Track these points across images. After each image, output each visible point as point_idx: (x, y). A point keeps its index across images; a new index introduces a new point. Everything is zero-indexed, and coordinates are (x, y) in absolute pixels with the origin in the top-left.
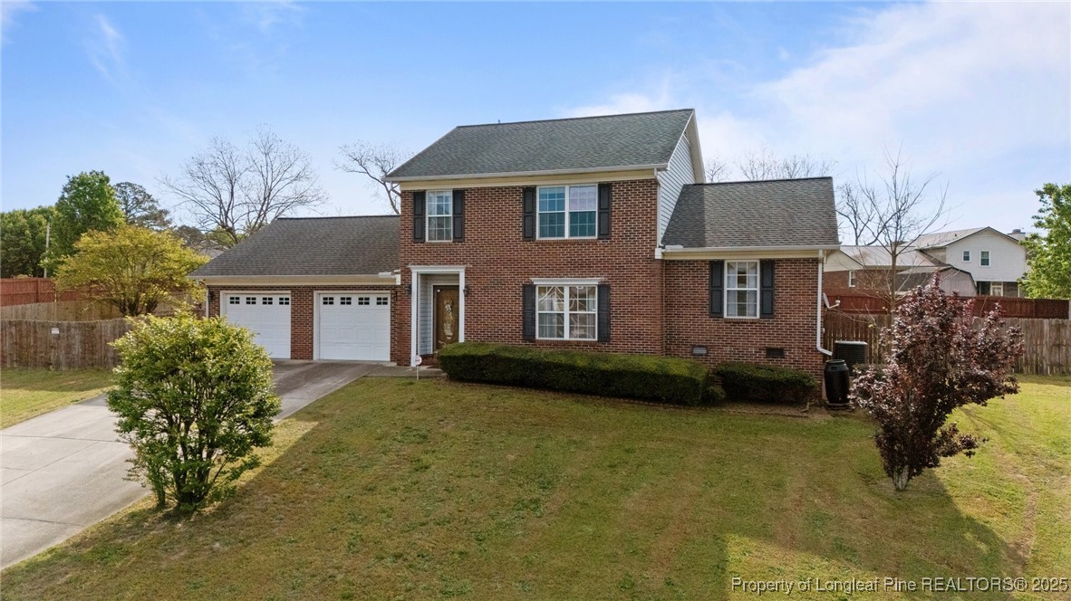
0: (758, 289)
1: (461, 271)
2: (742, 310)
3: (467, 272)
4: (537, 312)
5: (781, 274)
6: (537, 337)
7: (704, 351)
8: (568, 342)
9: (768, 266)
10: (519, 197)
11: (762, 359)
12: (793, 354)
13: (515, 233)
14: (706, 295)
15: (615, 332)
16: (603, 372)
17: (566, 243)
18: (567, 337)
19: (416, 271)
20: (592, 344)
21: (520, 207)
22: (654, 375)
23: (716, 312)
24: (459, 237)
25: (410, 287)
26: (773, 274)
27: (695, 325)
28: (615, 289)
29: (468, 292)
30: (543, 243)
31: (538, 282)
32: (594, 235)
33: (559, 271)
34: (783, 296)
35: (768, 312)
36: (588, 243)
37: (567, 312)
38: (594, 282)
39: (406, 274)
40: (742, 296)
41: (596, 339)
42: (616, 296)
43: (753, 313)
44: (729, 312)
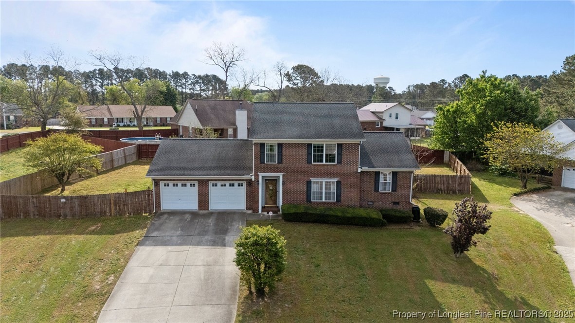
0: (391, 181)
1: (281, 175)
2: (385, 189)
3: (283, 175)
4: (312, 191)
5: (399, 176)
6: (312, 201)
7: (372, 203)
8: (325, 202)
9: (395, 174)
10: (306, 147)
11: (391, 206)
12: (402, 204)
13: (304, 160)
14: (373, 183)
15: (343, 198)
16: (348, 218)
17: (324, 165)
18: (324, 200)
19: (261, 175)
20: (334, 203)
21: (306, 151)
22: (366, 218)
23: (377, 189)
24: (280, 161)
25: (258, 181)
26: (396, 176)
27: (370, 194)
28: (343, 182)
29: (283, 184)
30: (315, 165)
31: (313, 180)
32: (335, 162)
33: (322, 176)
34: (399, 184)
35: (394, 189)
36: (333, 165)
37: (324, 191)
38: (335, 180)
39: (257, 176)
40: (385, 184)
41: (335, 201)
42: (343, 185)
43: (389, 189)
44: (381, 189)
